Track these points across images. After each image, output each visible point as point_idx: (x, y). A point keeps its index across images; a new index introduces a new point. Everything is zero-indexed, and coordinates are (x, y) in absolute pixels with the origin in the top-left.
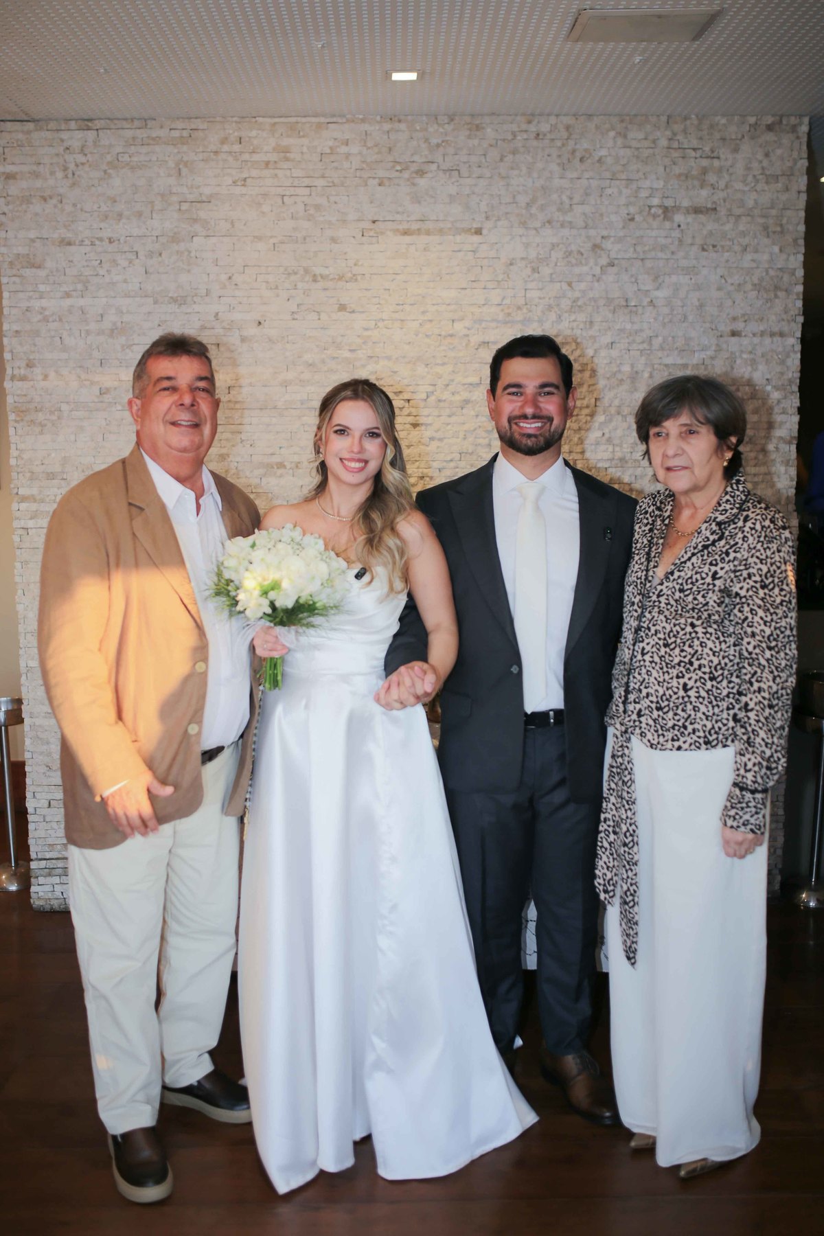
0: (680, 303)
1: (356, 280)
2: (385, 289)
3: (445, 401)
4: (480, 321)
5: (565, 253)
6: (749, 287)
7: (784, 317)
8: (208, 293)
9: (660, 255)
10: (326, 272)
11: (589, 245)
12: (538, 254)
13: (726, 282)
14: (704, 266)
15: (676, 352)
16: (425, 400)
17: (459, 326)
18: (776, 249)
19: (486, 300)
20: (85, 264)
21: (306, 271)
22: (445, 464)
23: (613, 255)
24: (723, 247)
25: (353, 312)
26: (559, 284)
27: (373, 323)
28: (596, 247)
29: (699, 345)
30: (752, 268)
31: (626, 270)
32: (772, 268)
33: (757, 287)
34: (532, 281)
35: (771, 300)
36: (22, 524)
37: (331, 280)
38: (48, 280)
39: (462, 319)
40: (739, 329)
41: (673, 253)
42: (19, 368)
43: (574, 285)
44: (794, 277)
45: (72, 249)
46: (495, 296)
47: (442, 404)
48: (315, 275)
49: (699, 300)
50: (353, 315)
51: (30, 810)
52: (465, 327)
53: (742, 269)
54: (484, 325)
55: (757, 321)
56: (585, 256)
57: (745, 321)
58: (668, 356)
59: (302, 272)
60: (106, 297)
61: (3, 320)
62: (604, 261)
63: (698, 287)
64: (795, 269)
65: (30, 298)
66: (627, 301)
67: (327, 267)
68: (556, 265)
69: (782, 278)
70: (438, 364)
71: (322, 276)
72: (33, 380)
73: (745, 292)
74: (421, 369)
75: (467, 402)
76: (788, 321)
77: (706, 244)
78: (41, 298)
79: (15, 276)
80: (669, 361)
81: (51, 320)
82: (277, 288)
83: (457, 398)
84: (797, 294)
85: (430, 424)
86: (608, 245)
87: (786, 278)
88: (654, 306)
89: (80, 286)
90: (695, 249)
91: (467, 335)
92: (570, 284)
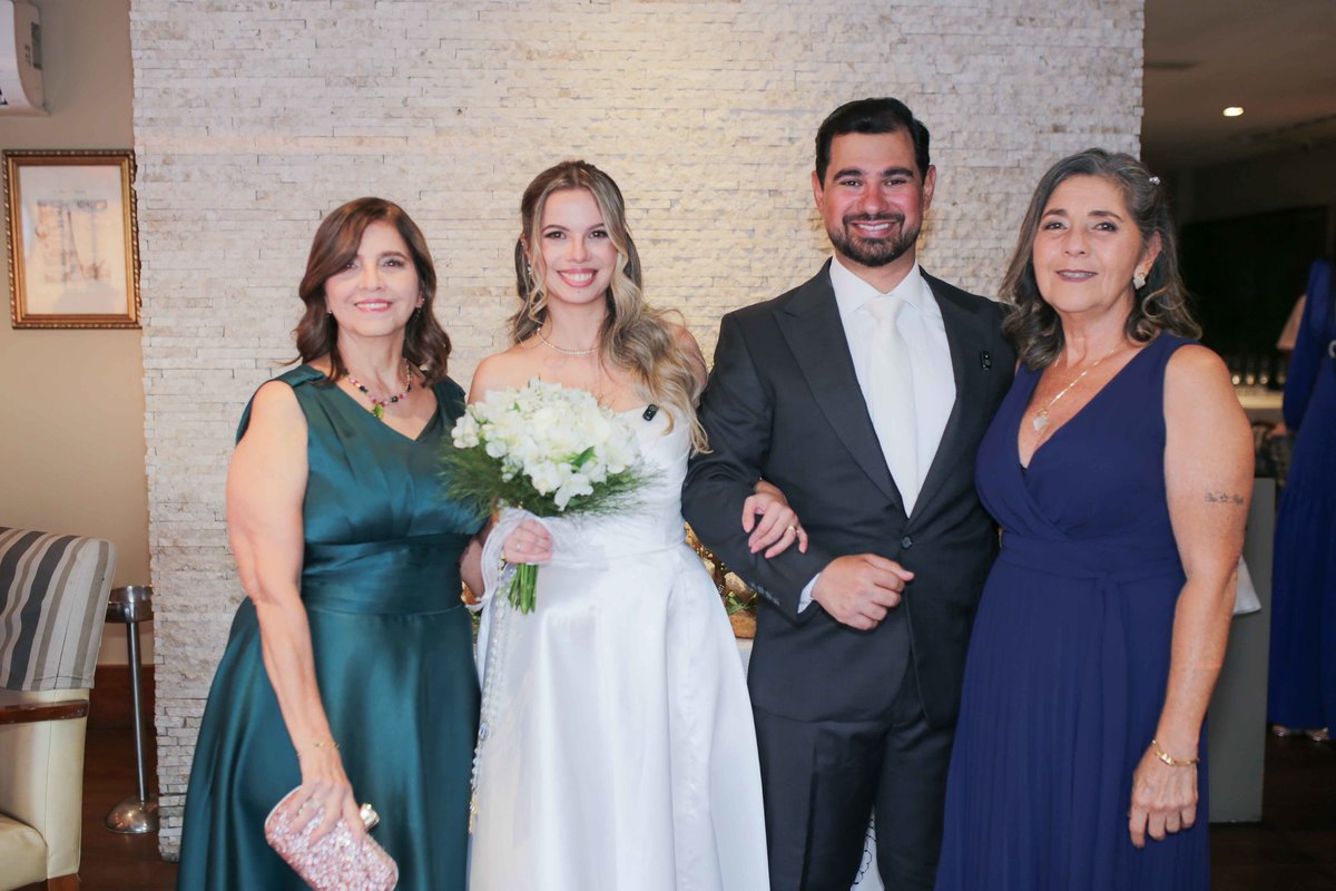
0: (989, 90)
1: (582, 58)
2: (619, 70)
3: (692, 211)
4: (737, 111)
5: (845, 25)
6: (1074, 70)
7: (1120, 108)
8: (394, 72)
9: (965, 30)
10: (545, 47)
11: (875, 16)
12: (812, 27)
13: (1047, 63)
14: (1018, 45)
15: (984, 152)
16: (668, 209)
17: (711, 118)
18: (1109, 23)
19: (745, 83)
20: (239, 35)
21: (519, 46)
22: (692, 291)
23: (905, 29)
24: (1042, 21)
25: (578, 98)
26: (837, 65)
27: (603, 111)
28: (883, 19)
29: (1013, 142)
30: (1080, 47)
31: (922, 49)
32: (1105, 48)
33: (1086, 70)
34: (803, 61)
35: (1103, 87)
36: (154, 363)
37: (550, 58)
38: (192, 54)
39: (713, 110)
40: (1063, 124)
41: (980, 27)
42: (154, 165)
43: (856, 66)
44: (1131, 59)
45: (224, 15)
46: (757, 80)
47: (689, 215)
48: (529, 52)
49: (1012, 86)
50: (577, 101)
51: (160, 731)
52: (720, 119)
53: (1066, 47)
54: (743, 115)
55: (1085, 113)
56: (869, 31)
57: (1071, 113)
58: (974, 156)
59: (513, 47)
60: (266, 76)
61: (134, 104)
62: (894, 36)
63: (1012, 71)
64: (1132, 49)
65: (169, 76)
66: (923, 86)
67: (545, 42)
68: (833, 41)
69: (1116, 60)
70: (683, 165)
71: (539, 53)
72: (171, 181)
73: (1070, 77)
74: (663, 171)
75: (722, 212)
76: (1125, 113)
77: (1021, 17)
78: (182, 77)
79: (149, 49)
80: (976, 162)
81: (194, 105)
82: (481, 67)
83: (708, 207)
84: (1136, 80)
85: (675, 241)
86: (898, 16)
87: (1121, 59)
88: (957, 93)
89: (231, 63)
90: (1008, 21)
91: (721, 129)
92: (851, 65)
